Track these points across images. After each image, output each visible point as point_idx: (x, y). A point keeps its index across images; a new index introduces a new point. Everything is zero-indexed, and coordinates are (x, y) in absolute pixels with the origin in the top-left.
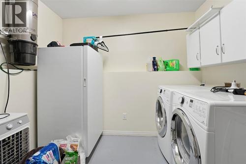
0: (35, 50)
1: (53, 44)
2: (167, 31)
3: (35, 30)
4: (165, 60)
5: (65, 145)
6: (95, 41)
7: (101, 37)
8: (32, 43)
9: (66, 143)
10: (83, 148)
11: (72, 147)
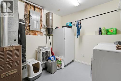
0: (52, 30)
1: (57, 28)
2: (103, 14)
3: (52, 24)
4: (107, 29)
5: (58, 58)
6: (72, 24)
7: (74, 22)
8: (51, 28)
9: (59, 58)
10: (64, 61)
11: (60, 59)
